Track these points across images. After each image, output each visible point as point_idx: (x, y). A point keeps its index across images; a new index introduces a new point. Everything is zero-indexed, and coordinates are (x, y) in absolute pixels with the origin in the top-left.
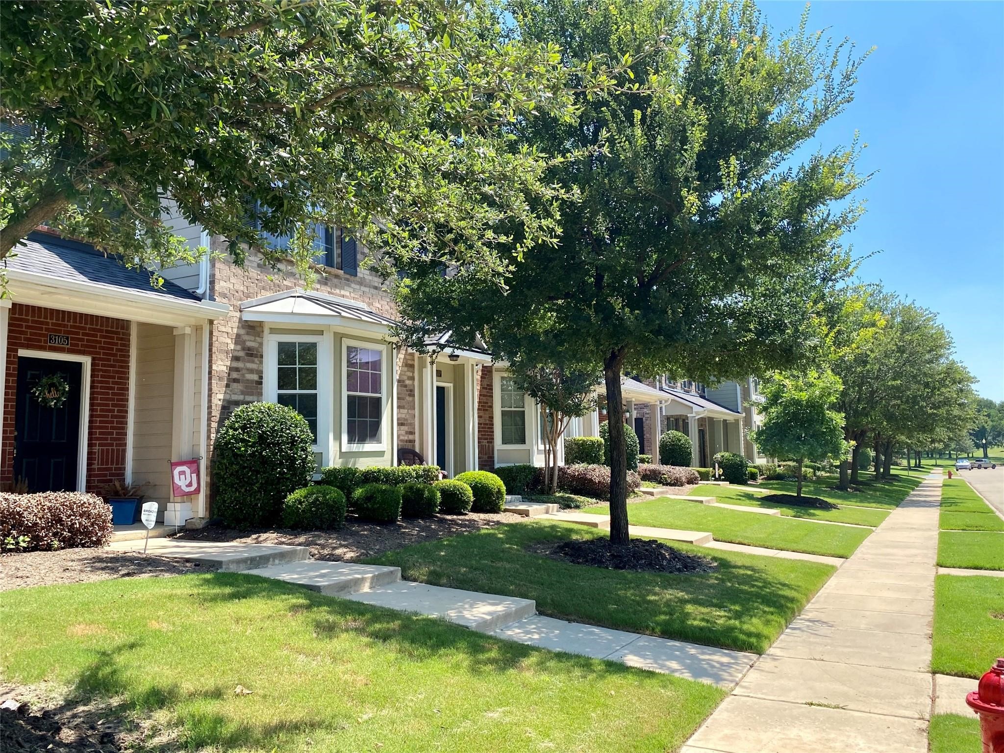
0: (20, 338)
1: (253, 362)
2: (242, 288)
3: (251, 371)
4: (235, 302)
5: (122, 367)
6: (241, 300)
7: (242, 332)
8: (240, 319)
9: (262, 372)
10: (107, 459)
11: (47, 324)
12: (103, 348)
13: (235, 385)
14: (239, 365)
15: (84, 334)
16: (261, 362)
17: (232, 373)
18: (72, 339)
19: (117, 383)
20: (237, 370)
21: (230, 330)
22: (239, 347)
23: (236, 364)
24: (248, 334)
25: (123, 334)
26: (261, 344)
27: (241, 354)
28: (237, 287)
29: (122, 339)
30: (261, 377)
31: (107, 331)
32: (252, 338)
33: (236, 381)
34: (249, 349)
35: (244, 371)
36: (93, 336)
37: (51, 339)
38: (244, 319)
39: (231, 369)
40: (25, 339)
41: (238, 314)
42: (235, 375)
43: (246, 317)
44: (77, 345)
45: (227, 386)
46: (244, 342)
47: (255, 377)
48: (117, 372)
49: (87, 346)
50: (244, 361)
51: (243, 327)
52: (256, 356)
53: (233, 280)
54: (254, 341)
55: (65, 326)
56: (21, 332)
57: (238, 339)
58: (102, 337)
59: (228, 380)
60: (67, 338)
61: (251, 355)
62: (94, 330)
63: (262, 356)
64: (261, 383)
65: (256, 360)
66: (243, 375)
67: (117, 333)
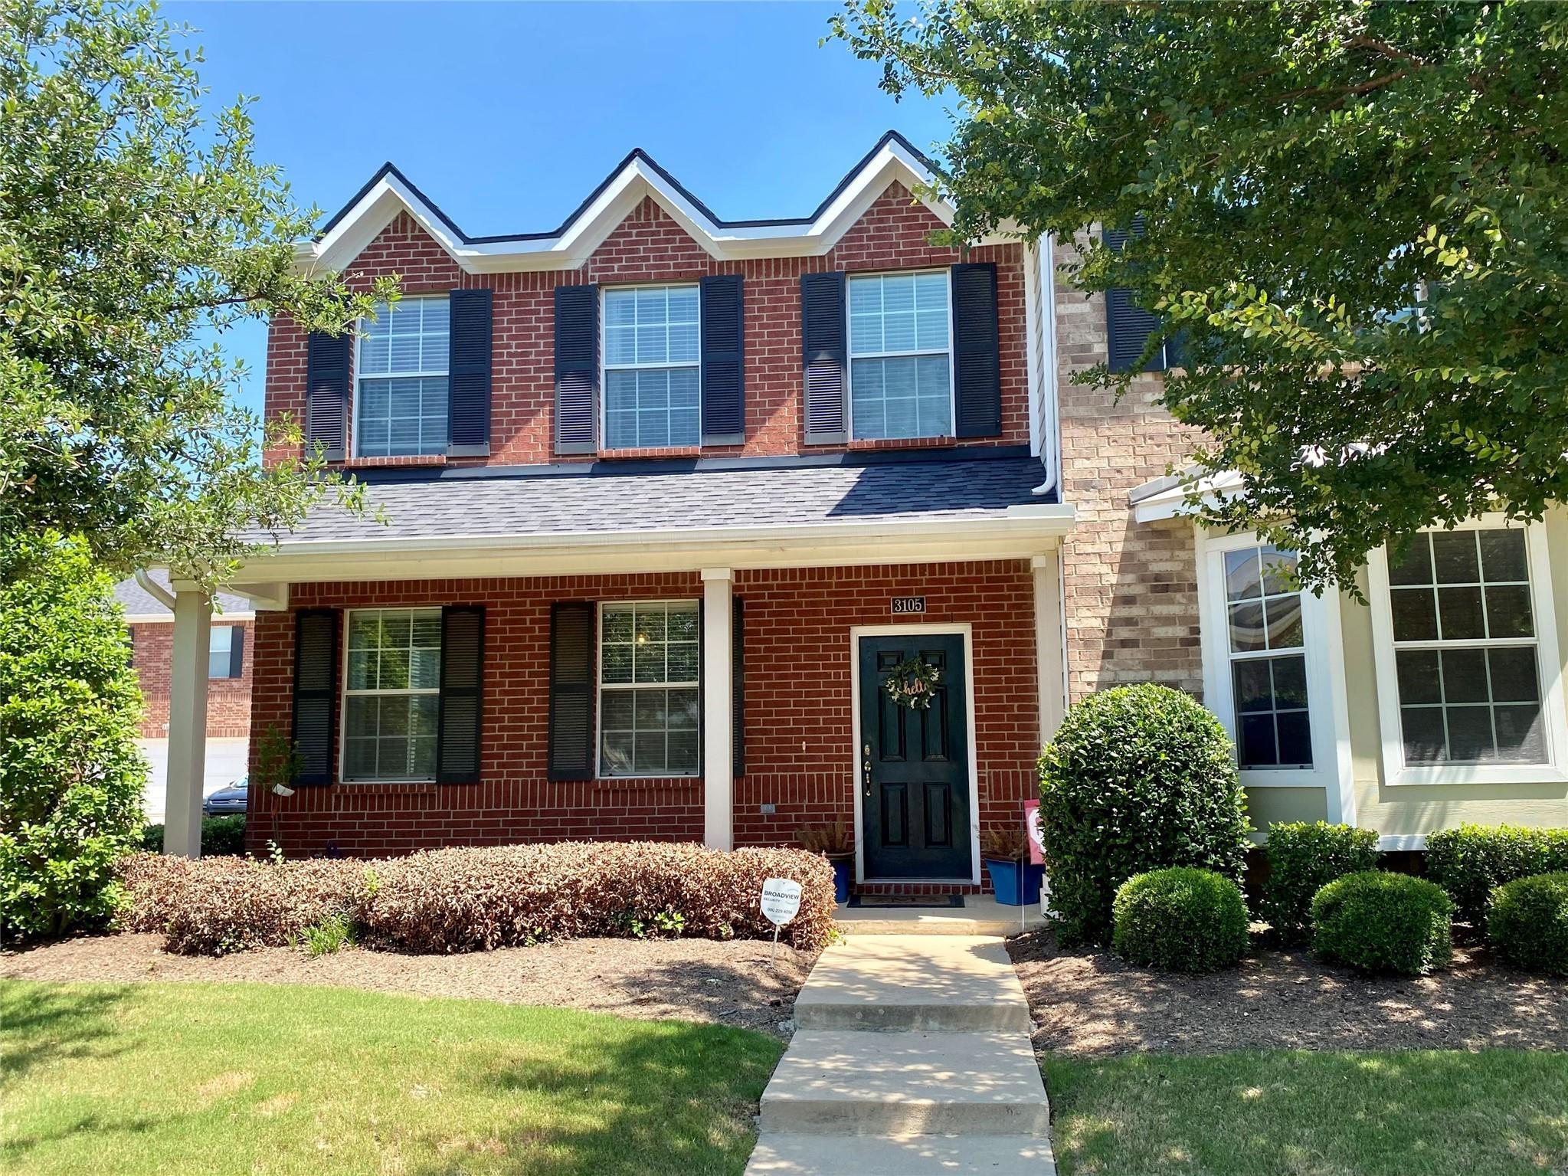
0: (850, 612)
1: (1171, 602)
2: (1131, 462)
3: (1169, 620)
4: (1114, 493)
5: (1021, 634)
6: (1130, 484)
7: (1137, 546)
8: (1131, 524)
9: (1197, 619)
10: (1007, 789)
11: (889, 583)
12: (984, 607)
13: (1126, 653)
14: (1136, 611)
15: (949, 590)
16: (1193, 600)
17: (1115, 630)
18: (929, 600)
19: (1014, 662)
20: (1129, 622)
21: (1106, 548)
22: (1130, 578)
23: (1124, 612)
24: (1152, 547)
25: (1020, 578)
26: (1190, 564)
27: (1138, 589)
28: (1118, 462)
29: (1016, 588)
30: (1197, 631)
31: (989, 579)
32: (1166, 554)
33: (1124, 643)
34: (1157, 577)
35: (1146, 624)
36: (966, 590)
37: (895, 605)
38: (1139, 520)
39: (1113, 622)
40: (858, 611)
41: (1125, 514)
42: (1124, 633)
43: (1144, 515)
44: (940, 609)
45: (1107, 655)
46: (1144, 565)
47: (1181, 632)
48: (1014, 643)
49: (953, 608)
50: (1146, 602)
51: (1139, 537)
52: (1179, 589)
53: (1106, 451)
54: (1171, 559)
55: (917, 582)
56: (852, 603)
57: (1127, 562)
58: (981, 589)
59: (1108, 643)
60: (921, 601)
61: (1166, 589)
62: (965, 580)
63: (1194, 587)
64: (1197, 642)
65: (1179, 596)
66: (1147, 631)
67: (1009, 579)
